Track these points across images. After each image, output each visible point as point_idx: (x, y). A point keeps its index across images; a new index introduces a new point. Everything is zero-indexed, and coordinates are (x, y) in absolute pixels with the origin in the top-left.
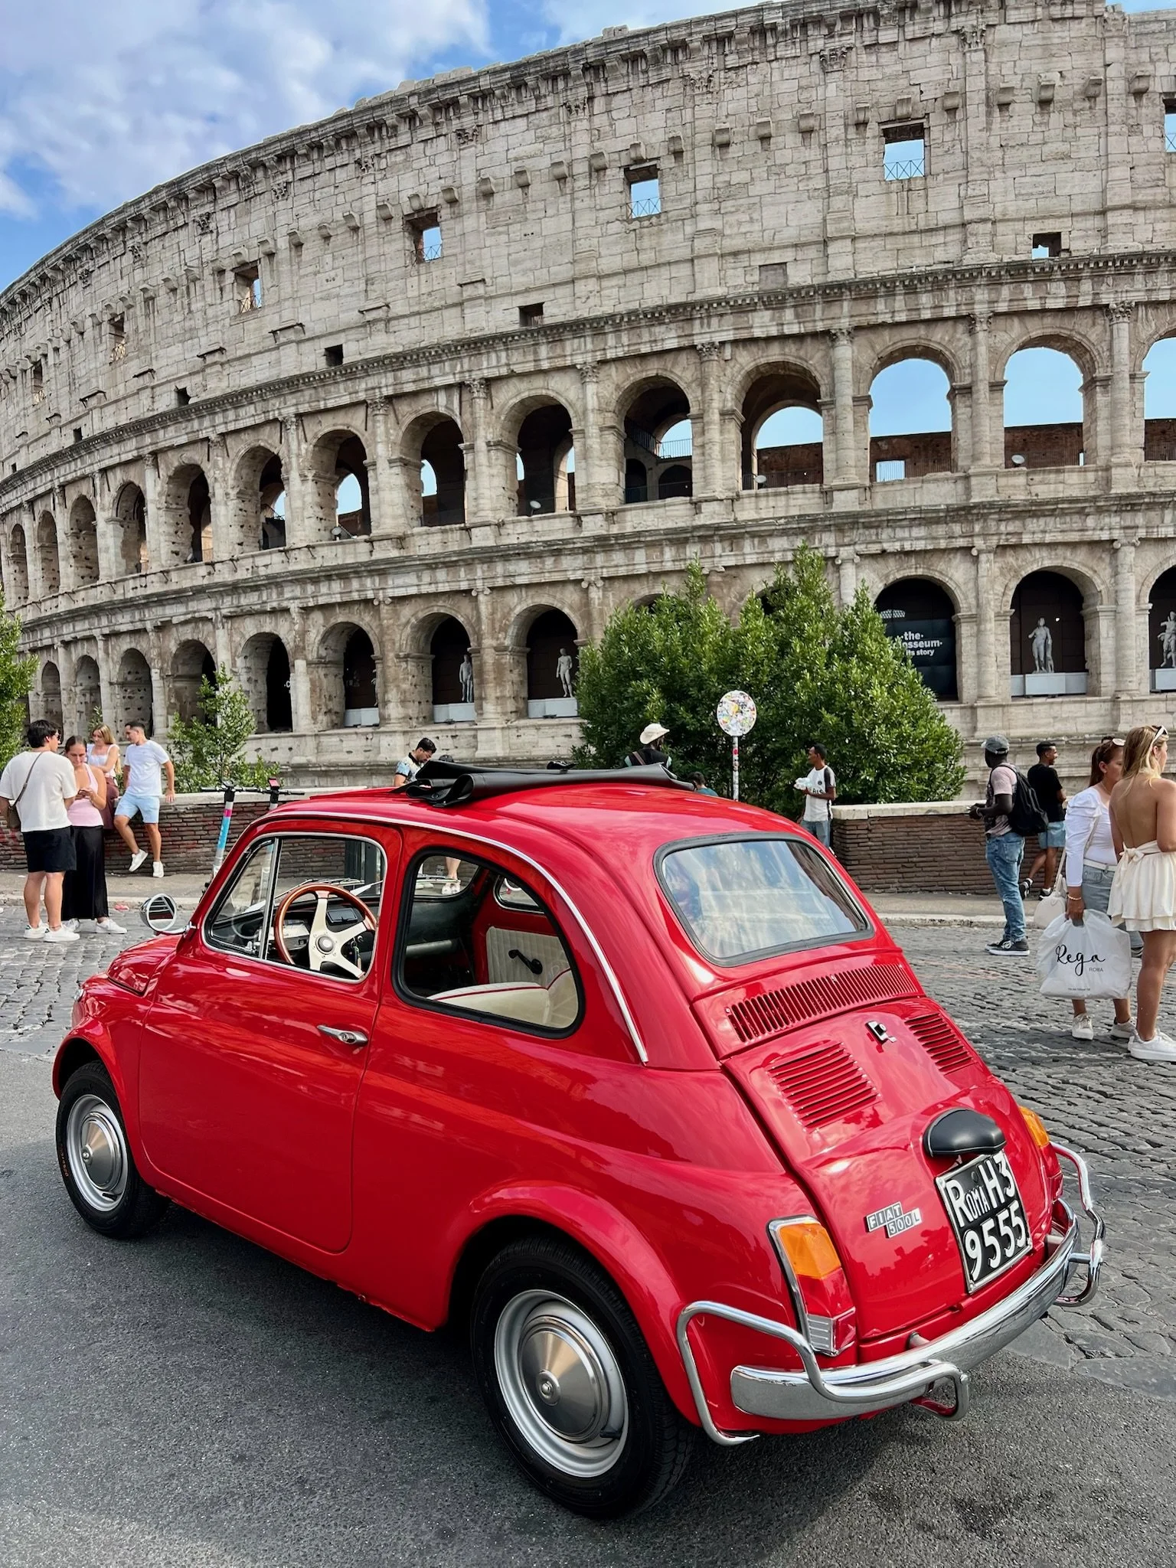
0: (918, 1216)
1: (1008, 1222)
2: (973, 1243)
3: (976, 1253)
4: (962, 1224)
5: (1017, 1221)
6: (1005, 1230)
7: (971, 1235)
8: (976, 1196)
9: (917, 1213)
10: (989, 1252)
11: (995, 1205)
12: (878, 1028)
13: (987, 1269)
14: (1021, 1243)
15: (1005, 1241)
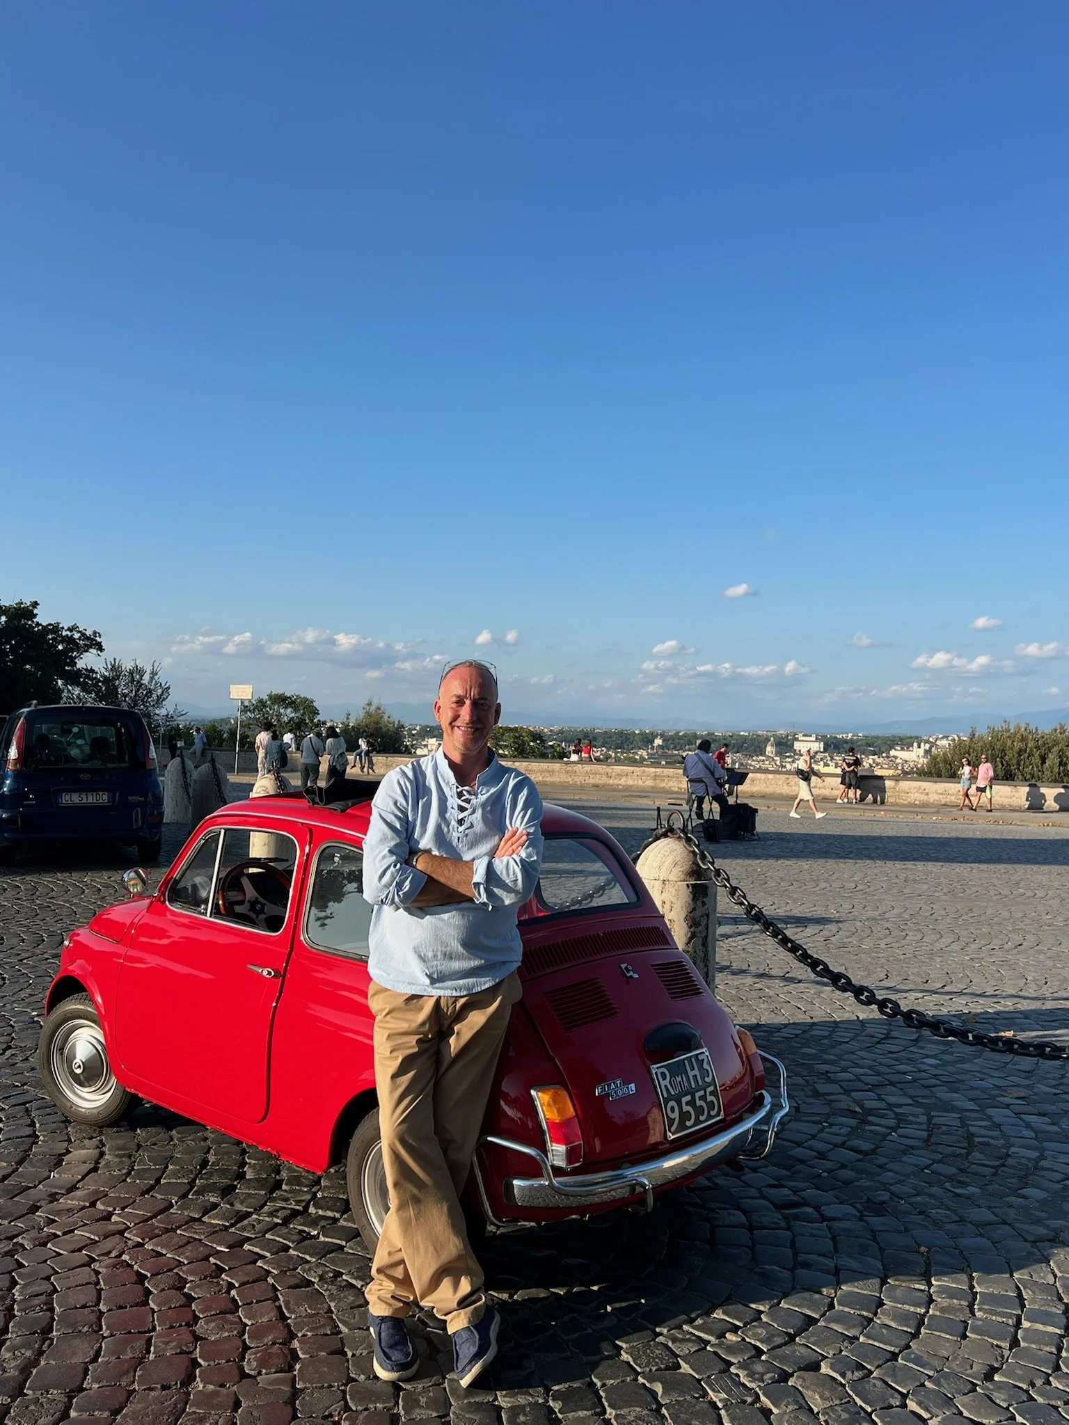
0: (634, 1089)
1: (703, 1098)
2: (673, 1110)
3: (676, 1115)
4: (665, 1096)
5: (710, 1098)
6: (699, 1103)
7: (672, 1103)
8: (679, 1079)
9: (633, 1086)
10: (684, 1116)
11: (693, 1086)
12: (626, 968)
13: (682, 1126)
14: (713, 1113)
15: (700, 1111)
